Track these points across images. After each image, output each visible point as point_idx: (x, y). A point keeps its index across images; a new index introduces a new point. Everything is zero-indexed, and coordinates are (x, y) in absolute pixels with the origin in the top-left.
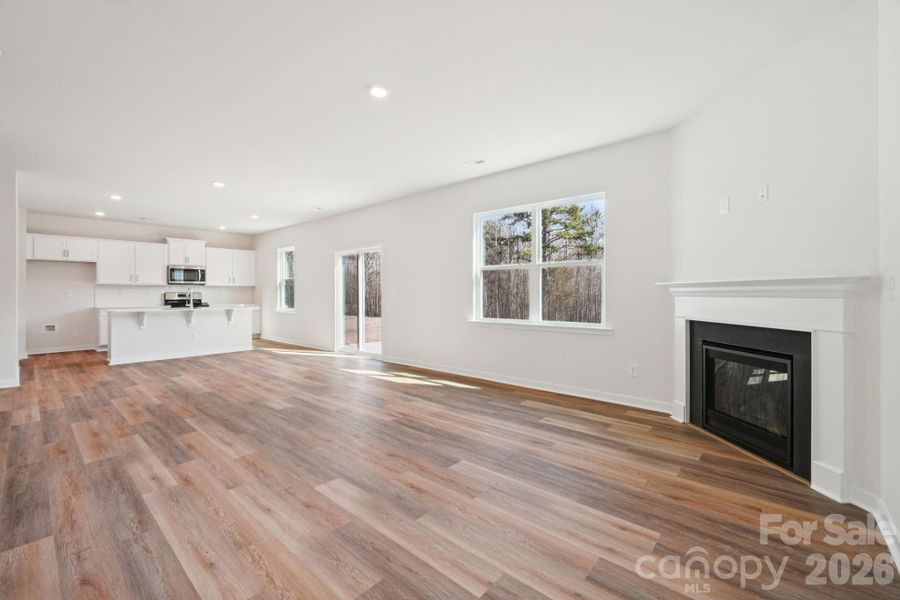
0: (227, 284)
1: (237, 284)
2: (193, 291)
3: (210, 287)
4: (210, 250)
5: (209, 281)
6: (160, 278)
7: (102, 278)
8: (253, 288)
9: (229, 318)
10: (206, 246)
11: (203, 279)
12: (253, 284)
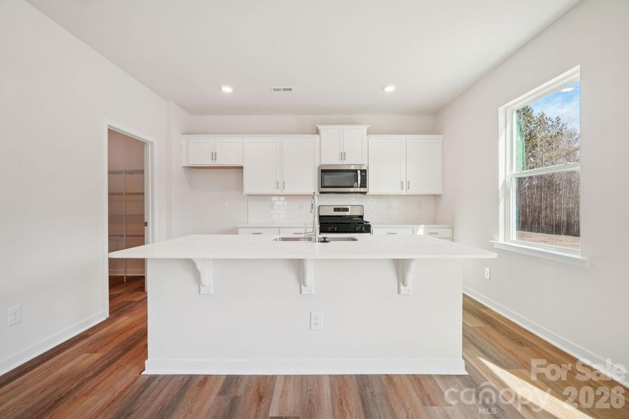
0: (397, 191)
1: (412, 191)
2: (351, 204)
3: (374, 196)
4: (375, 139)
5: (372, 187)
6: (310, 184)
7: (250, 187)
8: (436, 197)
9: (402, 280)
10: (369, 133)
11: (364, 184)
12: (436, 190)
